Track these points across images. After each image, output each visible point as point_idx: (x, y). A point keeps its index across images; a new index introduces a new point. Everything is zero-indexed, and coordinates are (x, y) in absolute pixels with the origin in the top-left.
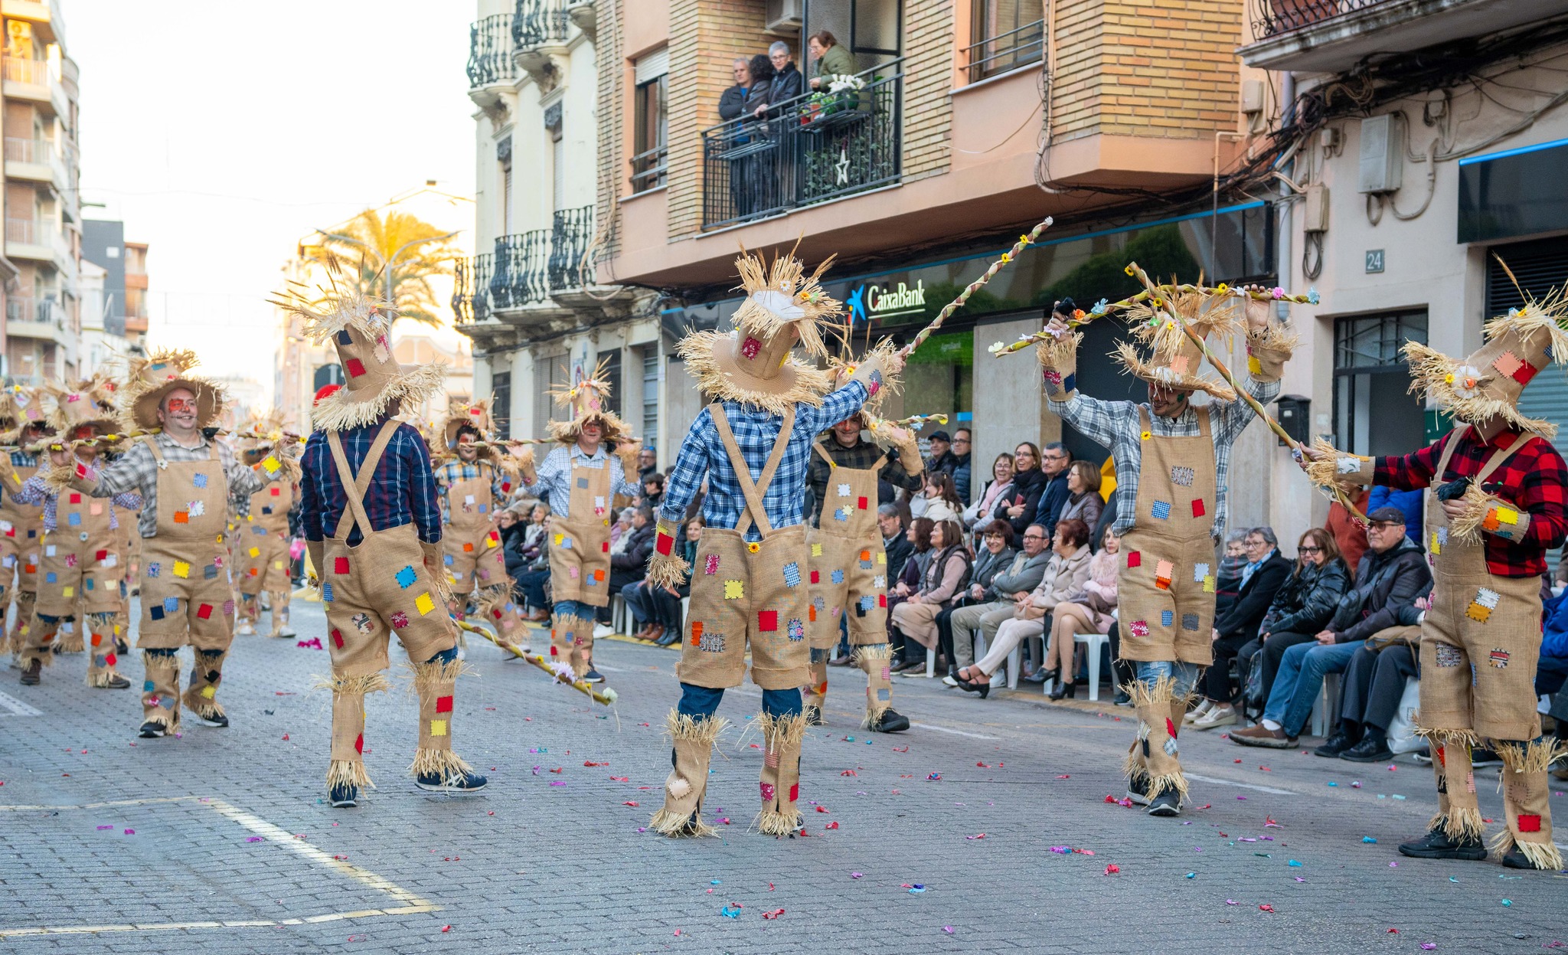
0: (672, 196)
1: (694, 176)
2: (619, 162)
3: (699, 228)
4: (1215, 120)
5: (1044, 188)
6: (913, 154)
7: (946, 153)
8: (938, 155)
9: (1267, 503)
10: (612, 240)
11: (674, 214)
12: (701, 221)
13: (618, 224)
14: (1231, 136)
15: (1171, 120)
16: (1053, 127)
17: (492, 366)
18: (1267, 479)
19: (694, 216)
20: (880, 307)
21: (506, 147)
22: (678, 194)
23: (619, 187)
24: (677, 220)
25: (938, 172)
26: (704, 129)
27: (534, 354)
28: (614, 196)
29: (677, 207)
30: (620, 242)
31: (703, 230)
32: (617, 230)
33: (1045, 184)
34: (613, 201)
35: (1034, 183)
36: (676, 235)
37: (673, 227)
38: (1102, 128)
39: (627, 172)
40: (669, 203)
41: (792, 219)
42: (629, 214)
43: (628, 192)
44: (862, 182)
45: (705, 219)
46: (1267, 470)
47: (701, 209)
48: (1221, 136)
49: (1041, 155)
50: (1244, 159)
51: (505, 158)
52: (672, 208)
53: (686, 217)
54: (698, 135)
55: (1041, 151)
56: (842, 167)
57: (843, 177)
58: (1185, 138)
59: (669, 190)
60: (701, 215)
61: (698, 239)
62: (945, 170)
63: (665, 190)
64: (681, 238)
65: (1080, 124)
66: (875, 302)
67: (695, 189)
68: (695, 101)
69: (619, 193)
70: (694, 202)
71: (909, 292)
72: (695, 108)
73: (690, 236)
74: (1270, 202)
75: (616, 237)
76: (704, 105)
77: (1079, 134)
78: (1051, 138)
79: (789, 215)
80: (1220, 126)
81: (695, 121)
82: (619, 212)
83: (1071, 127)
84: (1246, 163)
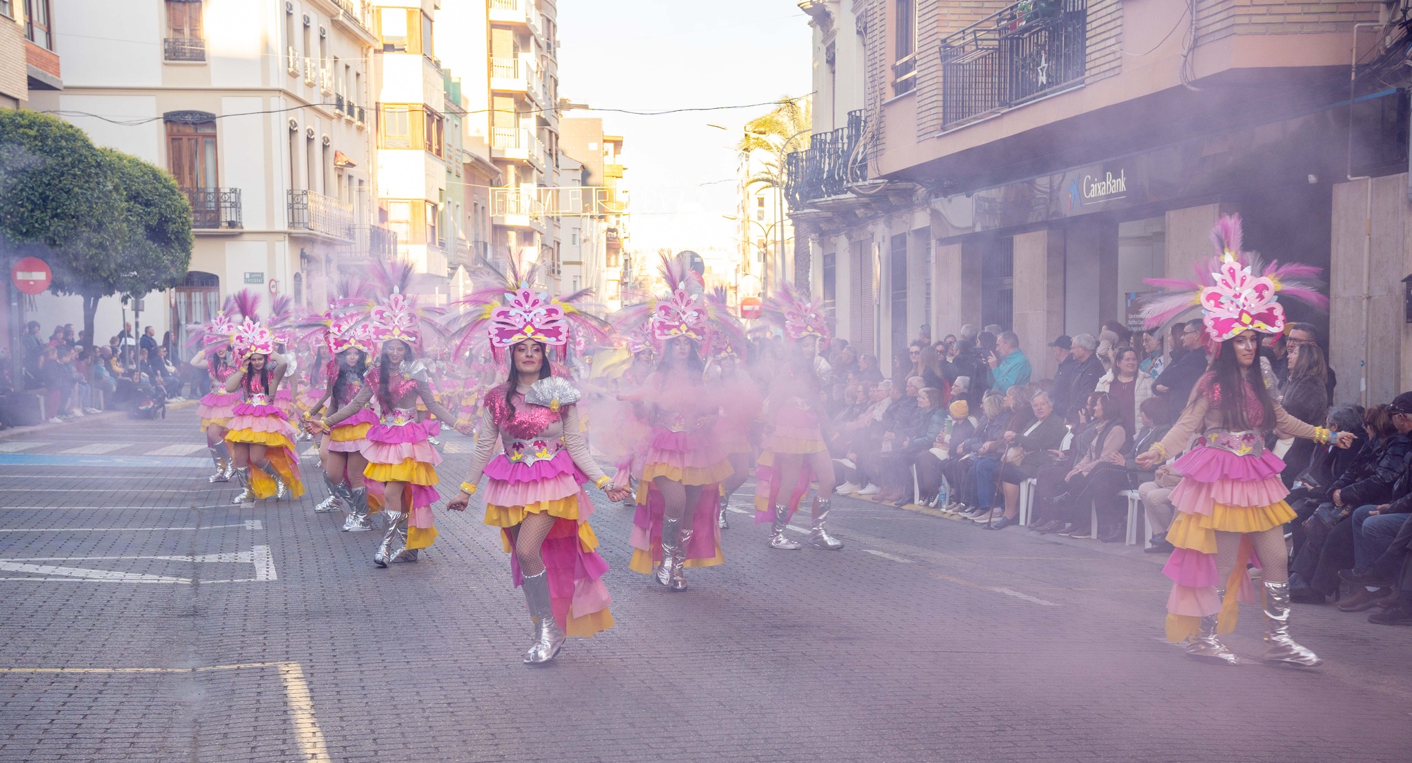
0: (920, 98)
1: (935, 80)
2: (883, 68)
3: (939, 127)
4: (1355, 13)
5: (1189, 87)
6: (1093, 57)
7: (1118, 55)
8: (1111, 57)
9: (1398, 375)
10: (878, 139)
11: (921, 115)
12: (941, 121)
13: (882, 125)
14: (1372, 27)
15: (1307, 16)
16: (1197, 29)
17: (823, 247)
18: (1398, 353)
19: (935, 116)
20: (1092, 195)
21: (831, 51)
22: (924, 97)
23: (884, 91)
24: (924, 120)
25: (1111, 73)
26: (943, 36)
27: (850, 237)
28: (878, 100)
29: (924, 108)
30: (884, 140)
31: (943, 129)
32: (881, 131)
33: (1190, 83)
34: (878, 104)
35: (1180, 83)
36: (922, 135)
37: (921, 127)
38: (1236, 29)
39: (889, 76)
40: (918, 105)
41: (1006, 119)
42: (891, 114)
43: (890, 96)
44: (1057, 84)
45: (944, 118)
46: (1398, 346)
47: (941, 110)
48: (1359, 27)
49: (1186, 57)
50: (1381, 48)
51: (831, 62)
52: (920, 110)
53: (930, 118)
54: (938, 42)
55: (1185, 52)
56: (1042, 70)
57: (1043, 79)
58: (1322, 32)
59: (918, 94)
60: (941, 116)
61: (938, 137)
62: (1117, 71)
63: (915, 92)
64: (926, 137)
65: (1218, 26)
66: (1089, 190)
67: (935, 92)
68: (936, 12)
69: (883, 97)
70: (935, 104)
71: (1114, 181)
72: (936, 18)
73: (932, 135)
74: (1403, 89)
75: (881, 136)
76: (944, 15)
77: (1218, 36)
78: (1196, 40)
79: (1003, 114)
80: (1359, 17)
81: (936, 30)
82: (884, 113)
83: (1212, 29)
84: (1383, 53)
